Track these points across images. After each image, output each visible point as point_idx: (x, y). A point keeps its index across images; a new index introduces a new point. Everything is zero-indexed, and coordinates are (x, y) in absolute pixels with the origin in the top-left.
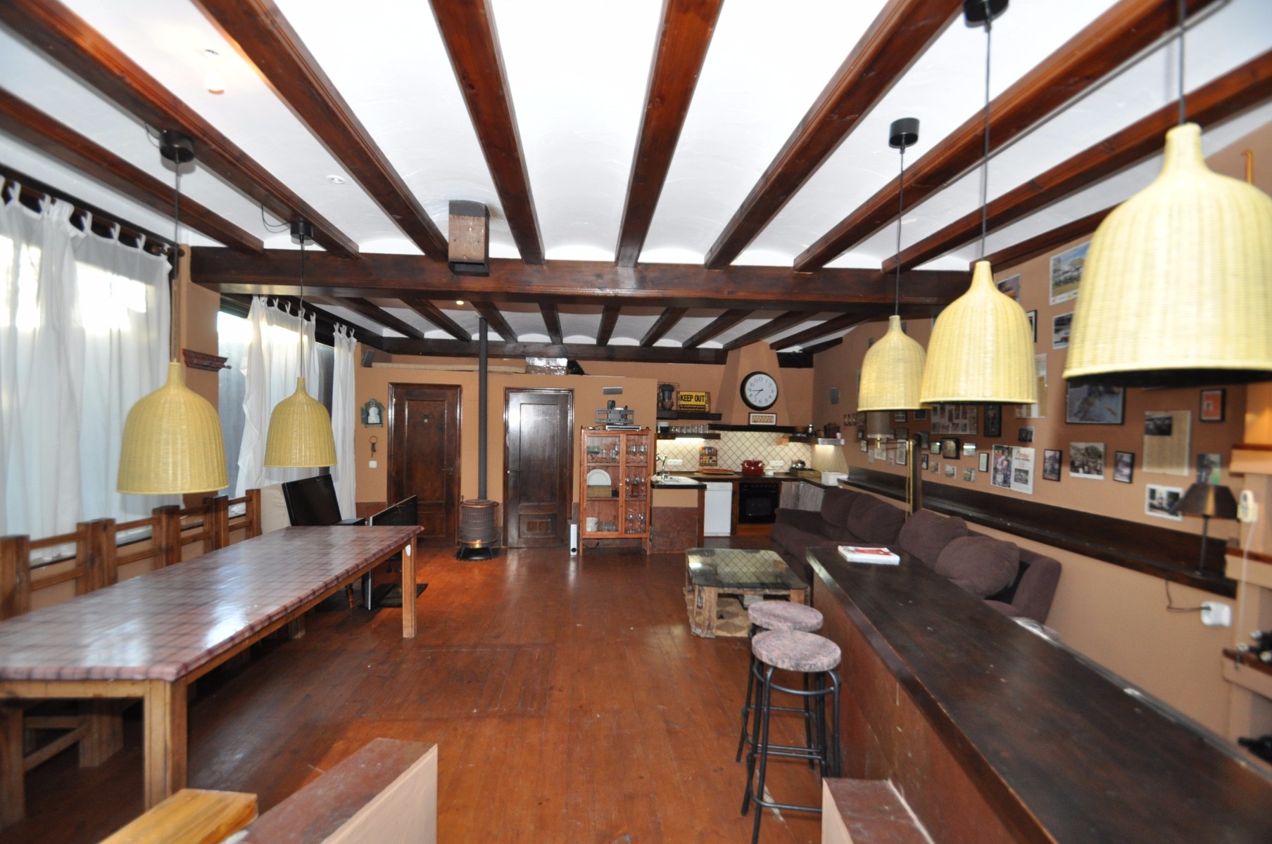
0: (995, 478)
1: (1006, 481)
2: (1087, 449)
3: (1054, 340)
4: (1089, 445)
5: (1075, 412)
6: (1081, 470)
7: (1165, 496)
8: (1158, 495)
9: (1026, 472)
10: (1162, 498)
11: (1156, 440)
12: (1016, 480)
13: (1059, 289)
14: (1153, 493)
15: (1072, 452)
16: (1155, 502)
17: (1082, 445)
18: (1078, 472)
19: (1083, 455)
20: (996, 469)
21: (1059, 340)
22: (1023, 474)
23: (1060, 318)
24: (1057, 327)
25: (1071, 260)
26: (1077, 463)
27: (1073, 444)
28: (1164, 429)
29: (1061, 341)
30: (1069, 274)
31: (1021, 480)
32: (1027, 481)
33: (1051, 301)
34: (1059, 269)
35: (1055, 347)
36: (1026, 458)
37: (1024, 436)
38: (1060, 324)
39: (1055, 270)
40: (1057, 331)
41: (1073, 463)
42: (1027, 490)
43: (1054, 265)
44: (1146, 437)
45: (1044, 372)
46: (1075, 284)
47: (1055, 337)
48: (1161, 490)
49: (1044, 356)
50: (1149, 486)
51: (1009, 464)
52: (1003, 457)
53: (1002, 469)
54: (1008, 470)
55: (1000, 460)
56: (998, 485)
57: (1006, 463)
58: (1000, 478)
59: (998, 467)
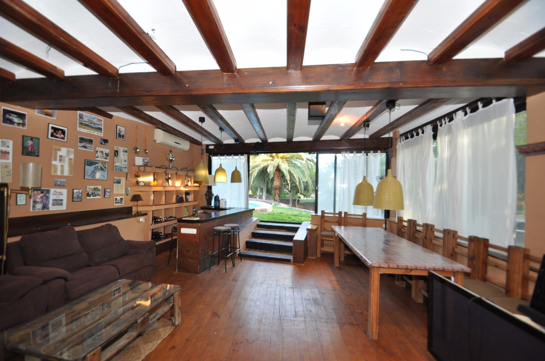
0: (34, 207)
1: (45, 207)
2: (94, 188)
3: (79, 145)
4: (95, 187)
5: (89, 175)
6: (92, 196)
7: (119, 199)
8: (118, 199)
9: (62, 200)
10: (119, 200)
11: (117, 184)
12: (53, 205)
13: (82, 125)
14: (116, 199)
15: (88, 190)
16: (117, 201)
17: (93, 187)
18: (91, 196)
19: (93, 190)
20: (35, 202)
21: (82, 146)
22: (59, 202)
23: (82, 138)
24: (81, 141)
25: (87, 118)
26: (90, 194)
27: (88, 186)
28: (119, 182)
30: (87, 123)
31: (58, 204)
32: (62, 204)
33: (78, 129)
34: (82, 118)
35: (79, 148)
36: (61, 194)
37: (59, 183)
38: (82, 140)
39: (80, 117)
40: (80, 142)
41: (88, 193)
42: (63, 208)
43: (80, 115)
44: (114, 184)
45: (72, 156)
46: (90, 128)
47: (80, 144)
48: (119, 198)
49: (72, 150)
50: (115, 197)
51: (47, 198)
52: (42, 195)
53: (42, 201)
54: (46, 201)
55: (39, 197)
56: (38, 210)
57: (45, 198)
58: (39, 206)
59: (37, 200)
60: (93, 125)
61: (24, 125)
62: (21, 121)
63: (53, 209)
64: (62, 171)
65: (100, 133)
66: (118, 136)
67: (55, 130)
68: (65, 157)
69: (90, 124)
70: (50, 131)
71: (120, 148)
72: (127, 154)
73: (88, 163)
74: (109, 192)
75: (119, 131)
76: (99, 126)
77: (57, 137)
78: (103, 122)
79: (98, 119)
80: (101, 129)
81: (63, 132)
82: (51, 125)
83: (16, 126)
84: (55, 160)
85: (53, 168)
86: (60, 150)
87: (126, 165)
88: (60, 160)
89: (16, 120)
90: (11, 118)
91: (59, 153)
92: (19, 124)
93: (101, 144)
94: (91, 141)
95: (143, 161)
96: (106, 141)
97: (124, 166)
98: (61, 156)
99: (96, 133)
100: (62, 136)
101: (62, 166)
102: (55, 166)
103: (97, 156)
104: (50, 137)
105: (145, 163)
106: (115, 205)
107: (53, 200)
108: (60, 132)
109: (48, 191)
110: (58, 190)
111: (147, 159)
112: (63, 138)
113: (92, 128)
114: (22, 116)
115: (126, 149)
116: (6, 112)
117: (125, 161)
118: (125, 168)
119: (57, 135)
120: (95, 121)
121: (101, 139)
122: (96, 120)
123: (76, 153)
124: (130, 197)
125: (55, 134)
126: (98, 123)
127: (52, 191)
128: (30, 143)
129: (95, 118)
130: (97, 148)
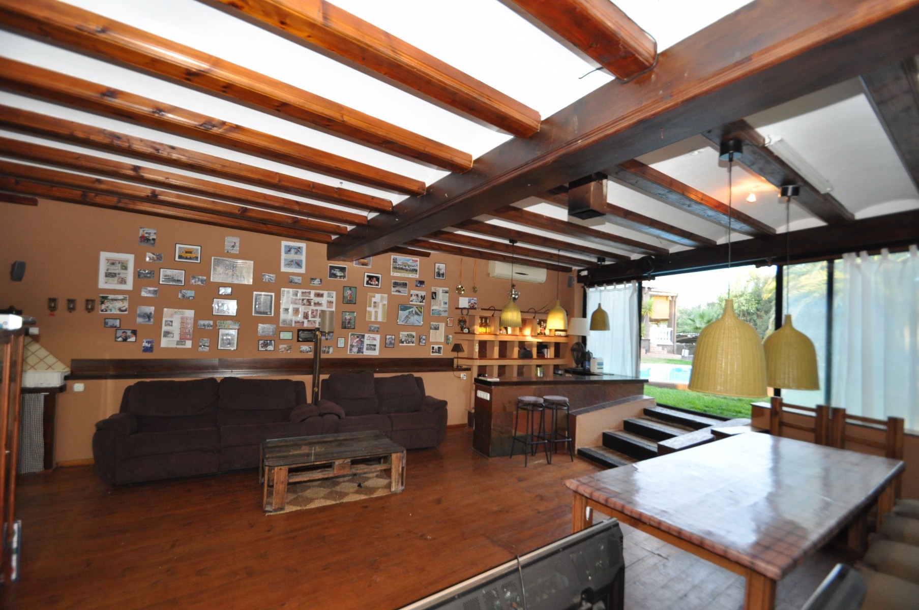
1: (360, 351)
2: (408, 335)
4: (409, 333)
5: (402, 320)
6: (405, 342)
9: (375, 345)
10: (436, 349)
11: (434, 331)
12: (367, 349)
13: (395, 270)
14: (433, 348)
15: (401, 336)
16: (434, 351)
17: (406, 333)
18: (403, 343)
19: (406, 337)
20: (352, 346)
22: (373, 347)
23: (396, 282)
24: (394, 285)
25: (402, 261)
26: (403, 340)
27: (401, 333)
28: (437, 328)
29: (396, 291)
30: (401, 266)
31: (371, 349)
32: (375, 349)
33: (392, 274)
34: (396, 262)
35: (393, 293)
36: (374, 339)
37: (373, 329)
38: (396, 284)
39: (394, 262)
40: (394, 287)
41: (401, 340)
42: (375, 353)
43: (393, 259)
44: (431, 331)
45: (386, 302)
46: (405, 271)
47: (393, 289)
48: (436, 347)
49: (386, 296)
50: (432, 346)
51: (362, 342)
52: (358, 339)
53: (357, 345)
54: (361, 345)
55: (355, 341)
56: (353, 354)
57: (360, 342)
58: (355, 350)
59: (354, 344)
60: (407, 267)
61: (344, 277)
62: (342, 274)
63: (367, 353)
64: (376, 317)
65: (415, 275)
66: (437, 275)
67: (370, 277)
68: (378, 303)
69: (404, 267)
70: (366, 279)
71: (438, 288)
72: (447, 294)
73: (402, 307)
74: (424, 340)
75: (438, 269)
76: (415, 268)
77: (372, 285)
78: (418, 263)
79: (413, 260)
80: (416, 271)
81: (378, 279)
82: (366, 274)
83: (338, 279)
84: (370, 306)
85: (367, 314)
86: (374, 297)
87: (446, 308)
88: (375, 306)
89: (339, 273)
90: (335, 272)
91: (374, 300)
92: (341, 277)
93: (417, 286)
94: (405, 285)
95: (469, 302)
96: (422, 283)
97: (444, 309)
98: (375, 303)
99: (410, 275)
100: (377, 283)
101: (376, 312)
102: (369, 312)
103: (411, 299)
104: (365, 285)
105: (472, 304)
106: (431, 354)
107: (367, 345)
108: (375, 279)
109: (363, 336)
110: (372, 335)
111: (474, 299)
112: (377, 285)
113: (407, 270)
114: (343, 269)
115: (448, 289)
116: (332, 268)
117: (446, 303)
118: (445, 311)
119: (372, 283)
120: (409, 263)
121: (417, 281)
122: (411, 261)
123: (391, 299)
124: (451, 347)
125: (370, 282)
126: (413, 264)
127: (366, 335)
128: (349, 292)
129: (410, 260)
130: (411, 291)
